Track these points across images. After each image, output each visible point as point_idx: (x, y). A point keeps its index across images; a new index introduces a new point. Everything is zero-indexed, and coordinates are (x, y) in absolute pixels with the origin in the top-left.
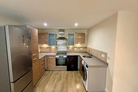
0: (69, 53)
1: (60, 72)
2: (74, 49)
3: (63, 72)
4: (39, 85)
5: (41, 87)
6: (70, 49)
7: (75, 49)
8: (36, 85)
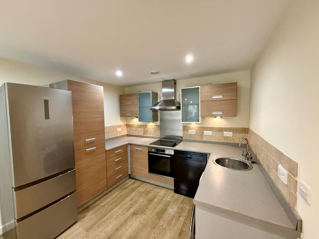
0: (189, 143)
1: (157, 190)
2: (203, 133)
3: (163, 192)
4: (97, 208)
5: (97, 213)
6: (192, 132)
7: (206, 133)
8: (94, 205)
